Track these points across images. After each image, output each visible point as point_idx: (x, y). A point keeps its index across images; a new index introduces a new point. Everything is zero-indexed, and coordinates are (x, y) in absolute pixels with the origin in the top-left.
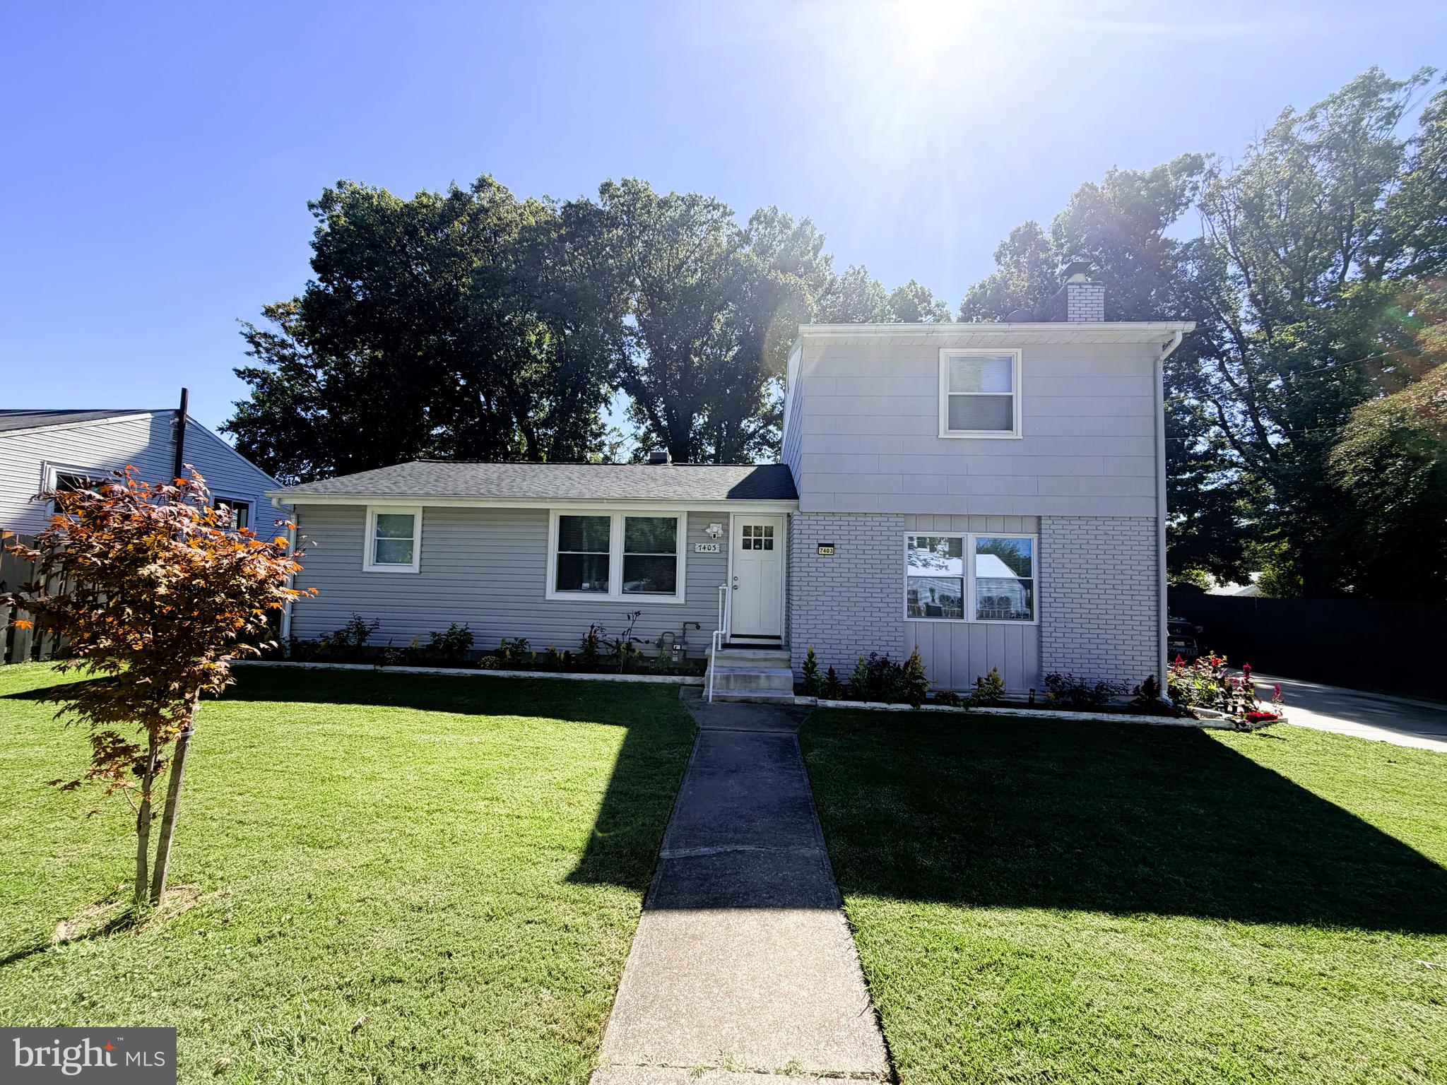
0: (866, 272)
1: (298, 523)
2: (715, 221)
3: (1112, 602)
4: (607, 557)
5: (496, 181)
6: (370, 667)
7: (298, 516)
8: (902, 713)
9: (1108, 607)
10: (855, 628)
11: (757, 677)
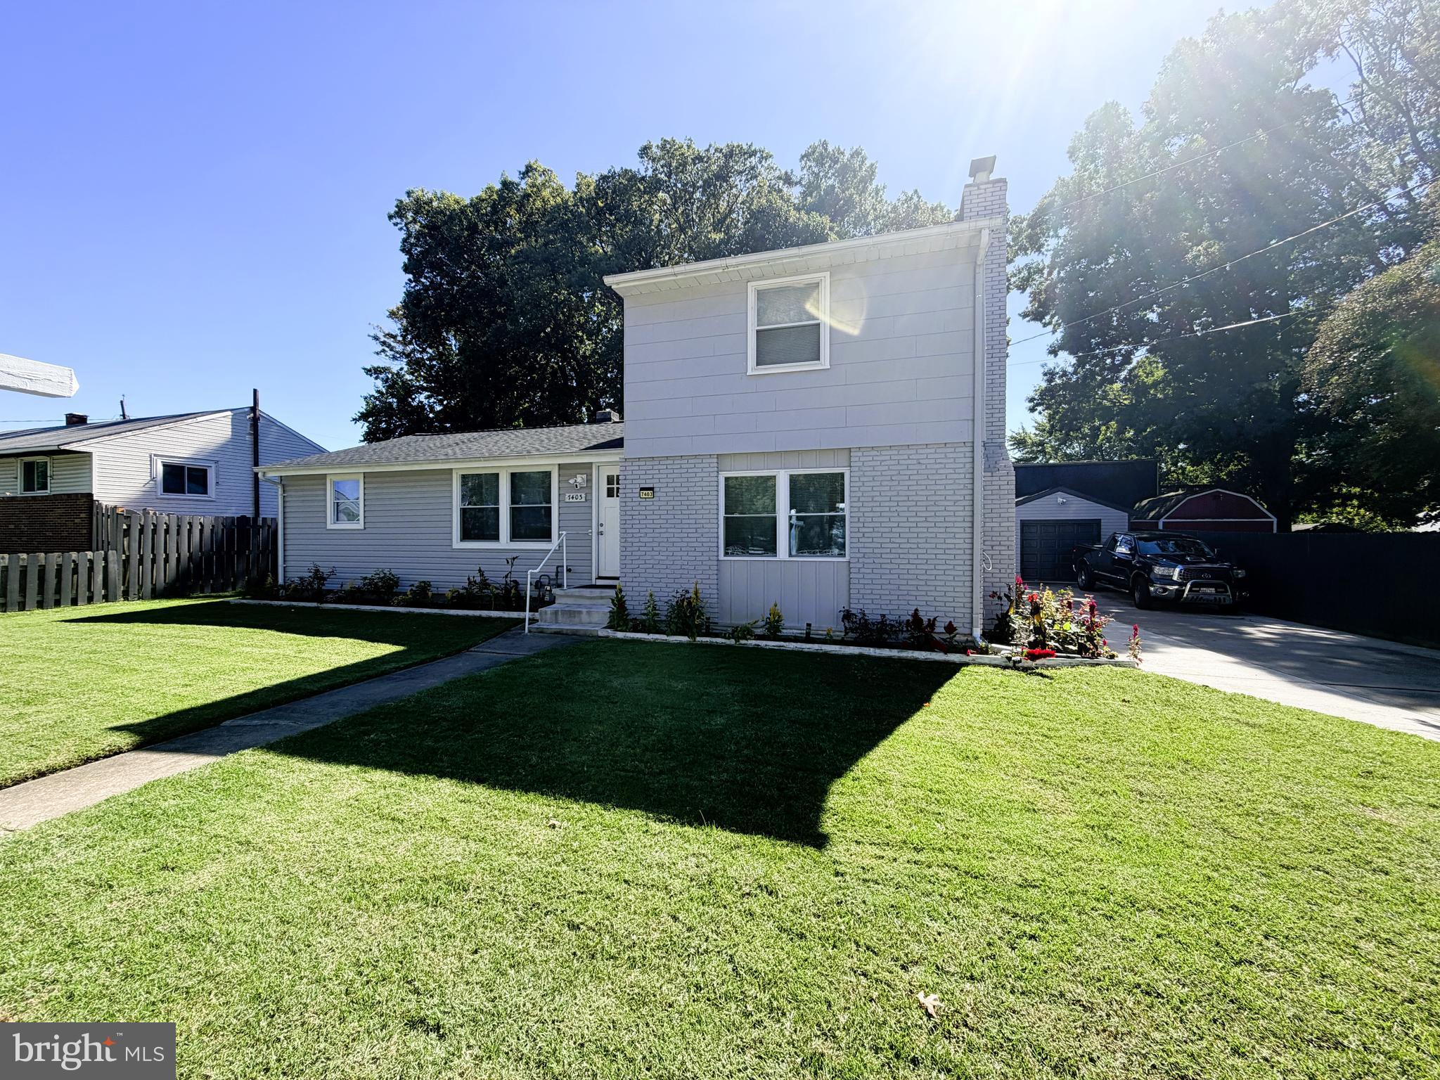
0: (919, 197)
1: (284, 491)
2: (753, 168)
3: (924, 535)
4: (498, 509)
5: (542, 166)
6: (314, 604)
7: (284, 486)
8: (681, 644)
9: (920, 541)
10: (673, 567)
11: (580, 612)
